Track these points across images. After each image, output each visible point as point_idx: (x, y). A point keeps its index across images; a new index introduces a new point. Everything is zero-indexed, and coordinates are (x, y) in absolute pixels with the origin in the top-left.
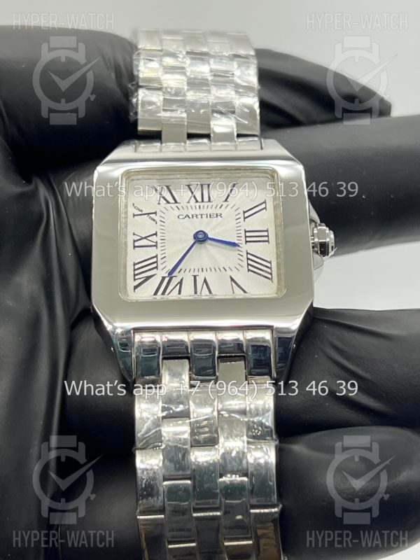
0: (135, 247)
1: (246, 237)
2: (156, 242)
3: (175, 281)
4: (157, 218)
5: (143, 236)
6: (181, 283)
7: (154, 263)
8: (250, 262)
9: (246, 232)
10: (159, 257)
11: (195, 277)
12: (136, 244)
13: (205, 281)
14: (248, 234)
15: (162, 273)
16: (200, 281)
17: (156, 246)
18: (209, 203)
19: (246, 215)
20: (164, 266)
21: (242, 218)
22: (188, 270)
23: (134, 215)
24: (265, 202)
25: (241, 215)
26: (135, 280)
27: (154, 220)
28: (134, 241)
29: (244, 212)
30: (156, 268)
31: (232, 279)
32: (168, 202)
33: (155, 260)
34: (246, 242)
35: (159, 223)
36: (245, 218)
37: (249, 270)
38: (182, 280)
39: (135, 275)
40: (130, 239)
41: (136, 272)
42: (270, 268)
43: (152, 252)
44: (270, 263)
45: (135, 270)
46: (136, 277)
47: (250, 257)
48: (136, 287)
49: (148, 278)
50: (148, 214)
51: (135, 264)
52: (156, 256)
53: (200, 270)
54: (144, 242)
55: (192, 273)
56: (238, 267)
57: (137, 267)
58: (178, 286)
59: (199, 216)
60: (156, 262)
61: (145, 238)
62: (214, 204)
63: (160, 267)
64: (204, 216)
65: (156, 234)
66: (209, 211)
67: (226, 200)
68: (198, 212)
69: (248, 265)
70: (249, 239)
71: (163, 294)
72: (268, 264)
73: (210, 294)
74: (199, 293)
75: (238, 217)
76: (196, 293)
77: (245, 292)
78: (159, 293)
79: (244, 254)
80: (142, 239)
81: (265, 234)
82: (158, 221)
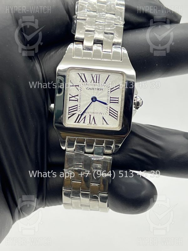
1: (110, 100)
2: (78, 99)
3: (83, 117)
4: (79, 88)
6: (85, 117)
8: (110, 111)
9: (111, 98)
10: (78, 106)
11: (90, 115)
12: (71, 99)
13: (94, 118)
14: (111, 99)
15: (79, 113)
16: (92, 118)
17: (77, 101)
19: (112, 90)
20: (80, 109)
21: (110, 92)
22: (88, 113)
25: (110, 90)
26: (69, 114)
28: (70, 98)
29: (111, 89)
30: (77, 110)
31: (103, 118)
32: (83, 82)
33: (76, 107)
34: (110, 102)
35: (79, 90)
37: (110, 115)
38: (85, 116)
40: (68, 96)
41: (70, 111)
42: (117, 117)
43: (74, 103)
46: (69, 113)
47: (111, 109)
48: (69, 118)
49: (74, 114)
53: (92, 113)
54: (73, 99)
56: (106, 113)
57: (70, 109)
58: (84, 119)
61: (74, 97)
65: (78, 95)
70: (111, 101)
71: (78, 122)
72: (117, 113)
73: (95, 123)
74: (91, 123)
75: (108, 91)
76: (90, 123)
77: (107, 124)
78: (77, 121)
79: (109, 108)
80: (73, 97)
81: (117, 99)
82: (79, 89)
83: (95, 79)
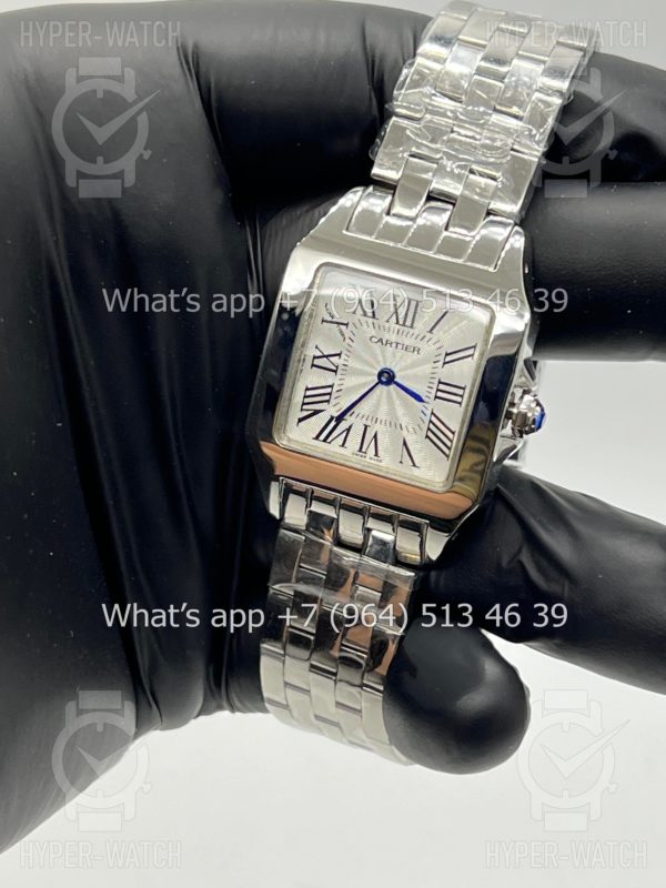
0: (313, 365)
1: (438, 390)
2: (337, 367)
3: (343, 425)
4: (347, 332)
5: (326, 353)
6: (348, 430)
7: (326, 394)
8: (432, 426)
9: (440, 382)
10: (335, 388)
11: (366, 427)
12: (317, 362)
13: (375, 436)
14: (442, 387)
15: (332, 410)
16: (369, 436)
17: (335, 371)
18: (410, 330)
19: (448, 359)
20: (337, 400)
21: (441, 363)
22: (361, 416)
23: (323, 321)
24: (474, 347)
25: (441, 358)
26: (302, 410)
27: (343, 335)
28: (315, 357)
29: (447, 355)
30: (328, 401)
31: (405, 444)
32: (365, 314)
33: (329, 390)
34: (436, 397)
35: (347, 340)
36: (445, 363)
37: (427, 437)
38: (350, 427)
39: (304, 404)
40: (311, 352)
41: (307, 400)
42: (449, 448)
43: (329, 378)
44: (453, 433)
45: (305, 397)
46: (305, 407)
47: (434, 419)
48: (300, 420)
49: (316, 412)
50: (338, 323)
51: (307, 389)
52: (331, 386)
53: (374, 420)
54: (324, 362)
55: (364, 421)
56: (417, 429)
57: (309, 393)
58: (344, 434)
59: (394, 345)
60: (330, 394)
61: (327, 356)
62: (416, 332)
63: (333, 401)
64: (400, 347)
65: (339, 355)
66: (408, 341)
67: (431, 331)
68: (393, 338)
69: (429, 429)
70: (439, 394)
71: (325, 440)
72: (450, 435)
73: (376, 455)
74: (364, 450)
75: (437, 359)
76: (360, 450)
77: (414, 465)
78: (322, 437)
79: (429, 413)
80: (324, 356)
81: (460, 392)
82: (346, 336)
83: (402, 312)
